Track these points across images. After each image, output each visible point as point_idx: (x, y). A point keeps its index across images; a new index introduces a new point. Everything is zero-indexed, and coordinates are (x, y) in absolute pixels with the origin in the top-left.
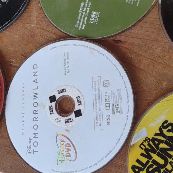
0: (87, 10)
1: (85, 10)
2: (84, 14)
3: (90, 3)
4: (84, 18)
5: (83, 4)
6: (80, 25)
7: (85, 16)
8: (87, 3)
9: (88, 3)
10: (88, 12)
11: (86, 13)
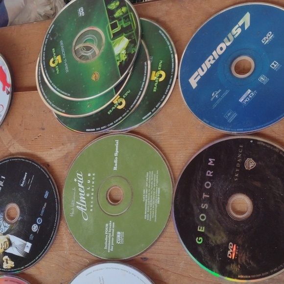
0: (112, 231)
1: (110, 231)
2: (110, 235)
3: (114, 223)
4: (111, 239)
5: (107, 225)
6: (109, 247)
7: (111, 237)
8: (110, 224)
9: (112, 224)
10: (113, 233)
11: (111, 235)
